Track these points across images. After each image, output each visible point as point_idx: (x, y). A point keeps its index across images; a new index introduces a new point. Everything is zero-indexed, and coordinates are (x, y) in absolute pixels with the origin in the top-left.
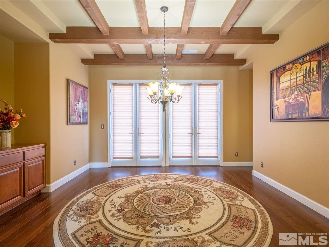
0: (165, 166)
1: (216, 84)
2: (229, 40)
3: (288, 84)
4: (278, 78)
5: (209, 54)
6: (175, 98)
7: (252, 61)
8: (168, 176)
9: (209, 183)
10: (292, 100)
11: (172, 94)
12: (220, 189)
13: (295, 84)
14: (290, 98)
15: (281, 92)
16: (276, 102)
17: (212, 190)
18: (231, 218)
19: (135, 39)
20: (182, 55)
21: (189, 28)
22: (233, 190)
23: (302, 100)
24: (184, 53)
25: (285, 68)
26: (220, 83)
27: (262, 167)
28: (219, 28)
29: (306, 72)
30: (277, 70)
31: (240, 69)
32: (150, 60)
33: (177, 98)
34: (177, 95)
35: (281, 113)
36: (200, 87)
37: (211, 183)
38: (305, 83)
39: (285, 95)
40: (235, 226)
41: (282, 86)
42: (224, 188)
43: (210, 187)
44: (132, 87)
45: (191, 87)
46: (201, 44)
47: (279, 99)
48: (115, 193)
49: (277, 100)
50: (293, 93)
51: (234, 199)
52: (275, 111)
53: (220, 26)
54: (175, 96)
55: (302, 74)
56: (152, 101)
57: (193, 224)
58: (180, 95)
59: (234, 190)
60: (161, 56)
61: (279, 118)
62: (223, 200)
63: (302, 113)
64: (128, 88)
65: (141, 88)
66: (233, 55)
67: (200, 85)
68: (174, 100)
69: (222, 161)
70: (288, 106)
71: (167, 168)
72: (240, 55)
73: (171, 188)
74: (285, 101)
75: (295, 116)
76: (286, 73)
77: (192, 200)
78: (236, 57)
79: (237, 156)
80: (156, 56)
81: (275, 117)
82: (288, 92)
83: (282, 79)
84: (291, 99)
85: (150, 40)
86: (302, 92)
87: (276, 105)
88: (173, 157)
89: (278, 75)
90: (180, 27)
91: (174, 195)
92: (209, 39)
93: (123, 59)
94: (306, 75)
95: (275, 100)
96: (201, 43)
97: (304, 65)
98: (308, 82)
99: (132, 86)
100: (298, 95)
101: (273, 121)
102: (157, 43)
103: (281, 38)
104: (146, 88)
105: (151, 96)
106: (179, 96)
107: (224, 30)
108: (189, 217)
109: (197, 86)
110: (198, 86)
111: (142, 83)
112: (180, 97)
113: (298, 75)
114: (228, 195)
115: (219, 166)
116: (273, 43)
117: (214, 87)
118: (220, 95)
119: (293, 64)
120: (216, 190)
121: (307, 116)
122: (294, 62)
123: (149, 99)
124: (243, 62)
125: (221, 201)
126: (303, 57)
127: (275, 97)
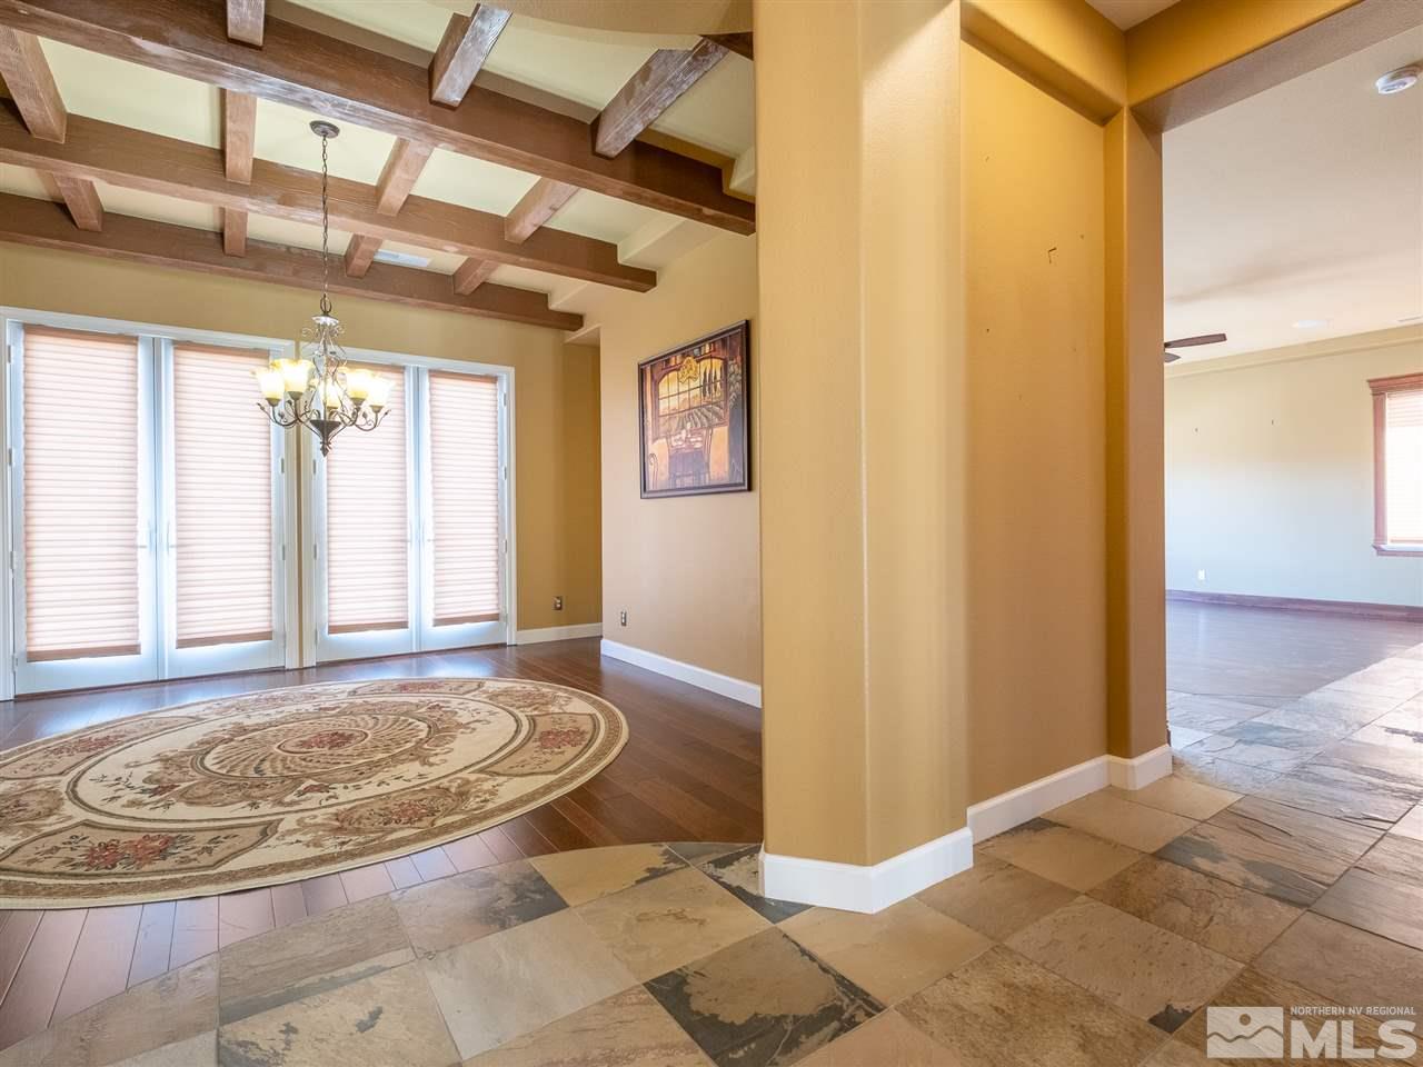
0: (296, 665)
1: (493, 379)
2: (531, 260)
3: (674, 402)
4: (656, 383)
5: (470, 283)
6: (365, 416)
7: (596, 326)
8: (318, 689)
9: (475, 686)
10: (680, 443)
11: (358, 402)
12: (506, 692)
13: (687, 407)
14: (678, 437)
15: (662, 420)
16: (652, 448)
17: (483, 697)
18: (536, 736)
19: (191, 185)
20: (372, 262)
21: (410, 196)
22: (544, 690)
23: (698, 445)
24: (378, 258)
25: (668, 361)
26: (507, 375)
27: (624, 624)
28: (503, 218)
29: (705, 380)
30: (652, 362)
31: (568, 340)
32: (231, 256)
33: (371, 416)
34: (371, 406)
35: (662, 474)
36: (436, 380)
37: (480, 686)
38: (704, 406)
39: (669, 431)
40: (543, 747)
41: (663, 405)
42: (519, 689)
43: (476, 693)
44: (136, 353)
45: (404, 379)
46: (446, 251)
47: (657, 439)
48: (103, 759)
49: (654, 440)
50: (683, 427)
51: (547, 704)
52: (651, 469)
53: (505, 214)
54: (365, 407)
55: (697, 383)
56: (278, 418)
57: (431, 765)
58: (381, 408)
59: (546, 688)
60: (284, 249)
61: (658, 488)
62: (516, 712)
63: (697, 474)
64: (108, 350)
65: (181, 360)
66: (546, 296)
67: (435, 373)
68: (360, 421)
69: (514, 627)
70: (676, 458)
71: (305, 671)
72: (566, 298)
73: (343, 713)
74: (670, 445)
75: (688, 482)
76: (670, 374)
77: (423, 726)
78: (555, 305)
79: (560, 609)
80: (261, 245)
81: (650, 487)
82: (674, 423)
83: (663, 389)
84: (678, 440)
85: (254, 201)
86: (699, 426)
87: (653, 455)
88: (334, 629)
89: (655, 377)
90: (374, 183)
91: (358, 726)
92: (471, 244)
93: (99, 233)
94: (704, 386)
95: (650, 442)
96: (446, 248)
97: (702, 363)
98: (709, 403)
99: (136, 345)
100: (691, 432)
101: (646, 495)
102: (282, 217)
103: (660, 281)
104: (254, 373)
105: (273, 402)
106: (377, 410)
107: (517, 231)
108: (419, 757)
109: (427, 377)
110: (430, 376)
111: (186, 338)
112: (383, 411)
113: (693, 384)
114: (529, 700)
115: (504, 645)
116: (644, 291)
117: (487, 387)
118: (506, 414)
119: (684, 356)
120: (493, 697)
121: (707, 483)
122: (684, 351)
123: (263, 409)
124: (574, 321)
125: (511, 713)
126: (699, 344)
127: (649, 433)
